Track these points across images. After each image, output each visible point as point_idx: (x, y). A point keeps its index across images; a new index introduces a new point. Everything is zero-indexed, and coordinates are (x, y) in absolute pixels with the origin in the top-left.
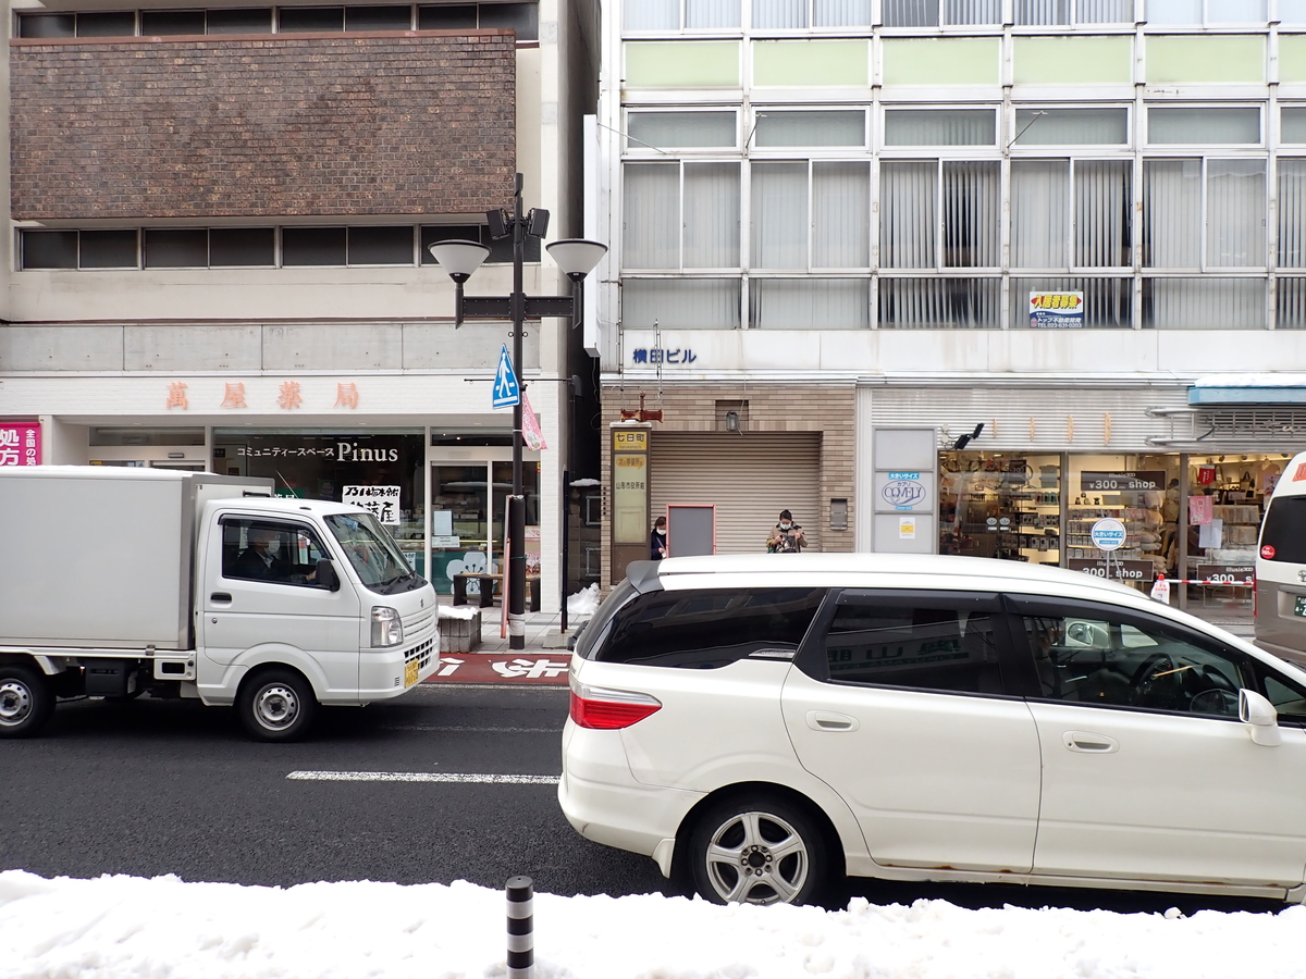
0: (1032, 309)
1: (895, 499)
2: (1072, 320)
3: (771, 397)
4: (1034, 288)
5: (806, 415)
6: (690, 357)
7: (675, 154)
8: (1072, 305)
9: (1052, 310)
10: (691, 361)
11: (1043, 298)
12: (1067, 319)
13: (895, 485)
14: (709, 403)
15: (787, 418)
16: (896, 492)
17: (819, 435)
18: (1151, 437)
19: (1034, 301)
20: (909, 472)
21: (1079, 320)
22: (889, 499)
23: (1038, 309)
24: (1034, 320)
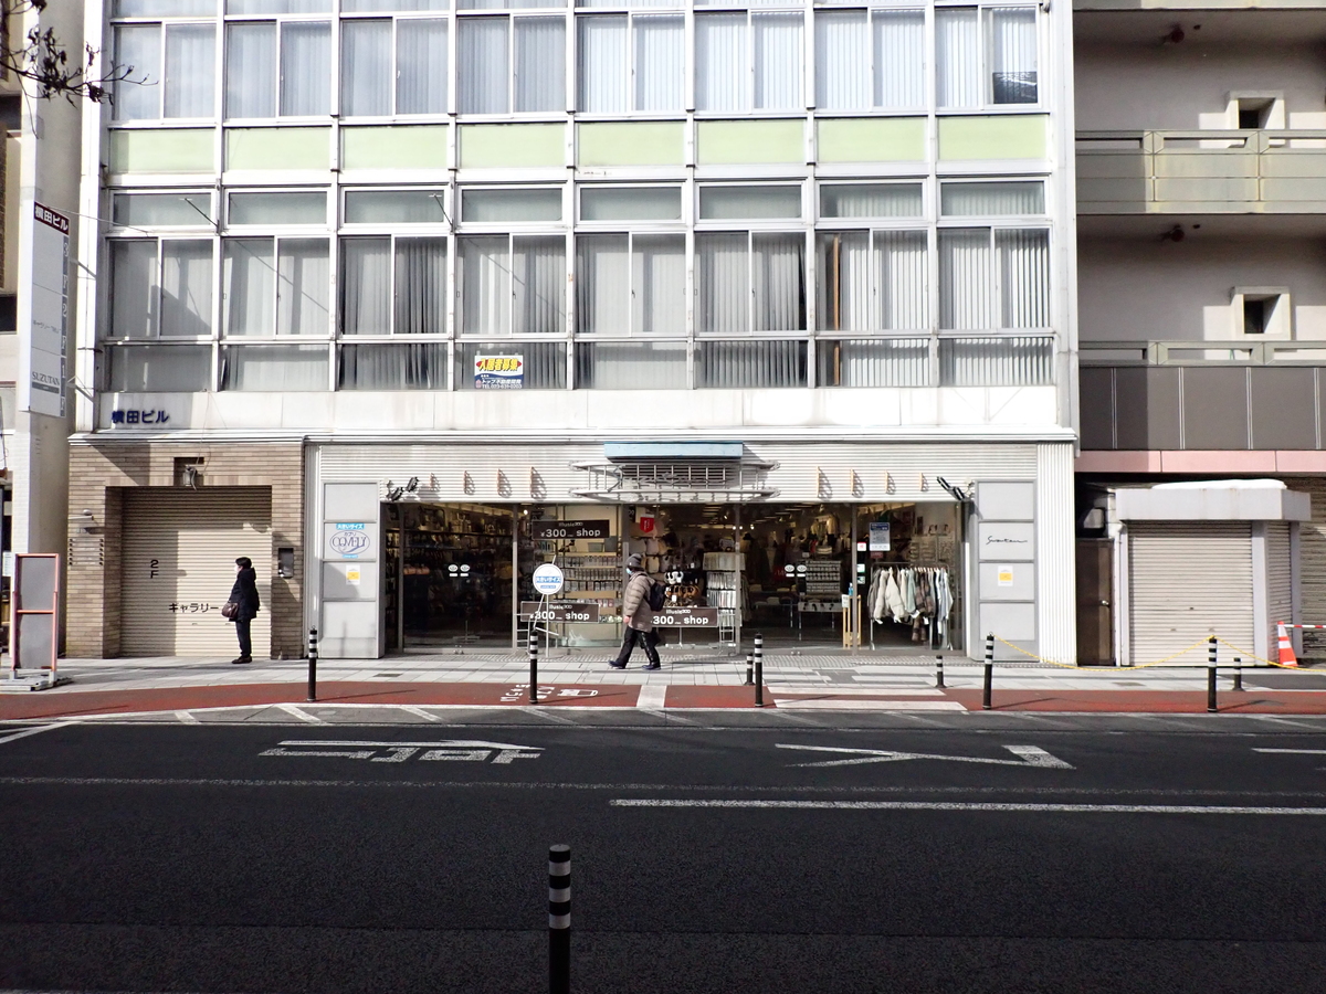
0: (477, 371)
1: (342, 548)
2: (514, 381)
3: (224, 454)
4: (478, 352)
5: (256, 471)
6: (163, 417)
7: (155, 231)
8: (513, 367)
9: (495, 373)
10: (164, 421)
11: (487, 361)
12: (509, 381)
13: (342, 535)
14: (169, 460)
15: (239, 473)
16: (343, 542)
17: (270, 488)
18: (573, 489)
19: (479, 364)
20: (355, 523)
21: (519, 381)
22: (336, 548)
23: (483, 372)
24: (478, 381)
